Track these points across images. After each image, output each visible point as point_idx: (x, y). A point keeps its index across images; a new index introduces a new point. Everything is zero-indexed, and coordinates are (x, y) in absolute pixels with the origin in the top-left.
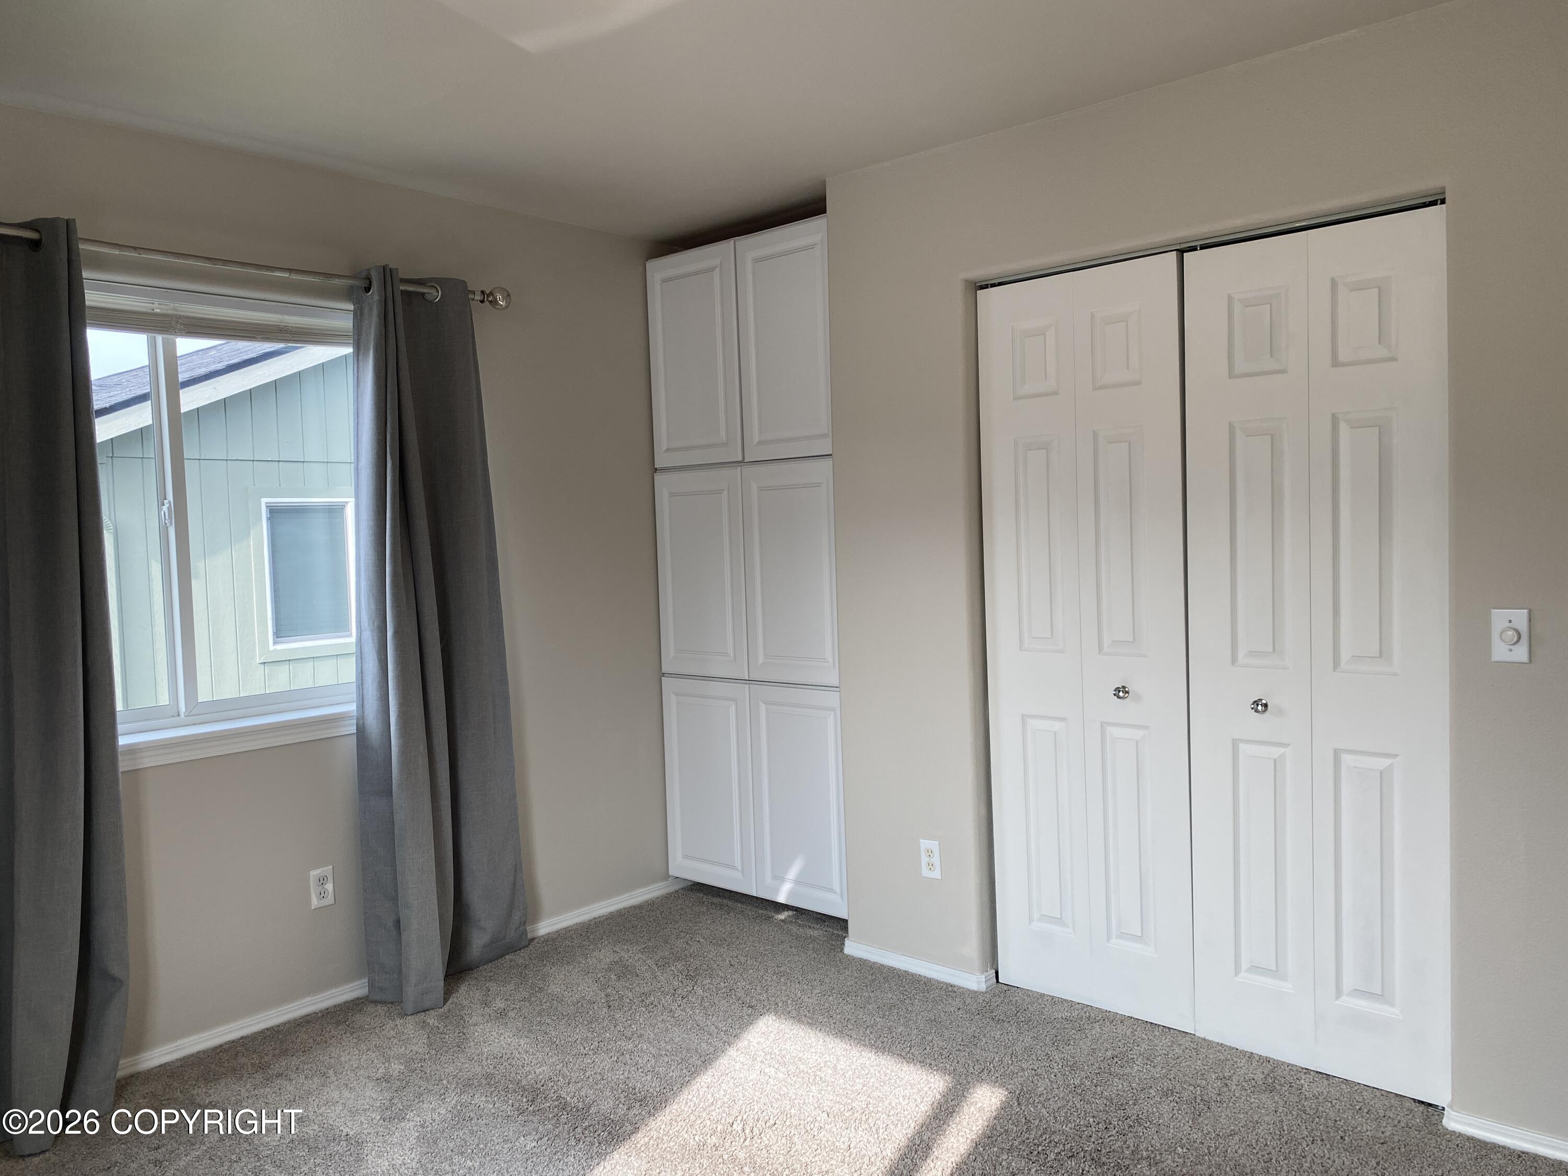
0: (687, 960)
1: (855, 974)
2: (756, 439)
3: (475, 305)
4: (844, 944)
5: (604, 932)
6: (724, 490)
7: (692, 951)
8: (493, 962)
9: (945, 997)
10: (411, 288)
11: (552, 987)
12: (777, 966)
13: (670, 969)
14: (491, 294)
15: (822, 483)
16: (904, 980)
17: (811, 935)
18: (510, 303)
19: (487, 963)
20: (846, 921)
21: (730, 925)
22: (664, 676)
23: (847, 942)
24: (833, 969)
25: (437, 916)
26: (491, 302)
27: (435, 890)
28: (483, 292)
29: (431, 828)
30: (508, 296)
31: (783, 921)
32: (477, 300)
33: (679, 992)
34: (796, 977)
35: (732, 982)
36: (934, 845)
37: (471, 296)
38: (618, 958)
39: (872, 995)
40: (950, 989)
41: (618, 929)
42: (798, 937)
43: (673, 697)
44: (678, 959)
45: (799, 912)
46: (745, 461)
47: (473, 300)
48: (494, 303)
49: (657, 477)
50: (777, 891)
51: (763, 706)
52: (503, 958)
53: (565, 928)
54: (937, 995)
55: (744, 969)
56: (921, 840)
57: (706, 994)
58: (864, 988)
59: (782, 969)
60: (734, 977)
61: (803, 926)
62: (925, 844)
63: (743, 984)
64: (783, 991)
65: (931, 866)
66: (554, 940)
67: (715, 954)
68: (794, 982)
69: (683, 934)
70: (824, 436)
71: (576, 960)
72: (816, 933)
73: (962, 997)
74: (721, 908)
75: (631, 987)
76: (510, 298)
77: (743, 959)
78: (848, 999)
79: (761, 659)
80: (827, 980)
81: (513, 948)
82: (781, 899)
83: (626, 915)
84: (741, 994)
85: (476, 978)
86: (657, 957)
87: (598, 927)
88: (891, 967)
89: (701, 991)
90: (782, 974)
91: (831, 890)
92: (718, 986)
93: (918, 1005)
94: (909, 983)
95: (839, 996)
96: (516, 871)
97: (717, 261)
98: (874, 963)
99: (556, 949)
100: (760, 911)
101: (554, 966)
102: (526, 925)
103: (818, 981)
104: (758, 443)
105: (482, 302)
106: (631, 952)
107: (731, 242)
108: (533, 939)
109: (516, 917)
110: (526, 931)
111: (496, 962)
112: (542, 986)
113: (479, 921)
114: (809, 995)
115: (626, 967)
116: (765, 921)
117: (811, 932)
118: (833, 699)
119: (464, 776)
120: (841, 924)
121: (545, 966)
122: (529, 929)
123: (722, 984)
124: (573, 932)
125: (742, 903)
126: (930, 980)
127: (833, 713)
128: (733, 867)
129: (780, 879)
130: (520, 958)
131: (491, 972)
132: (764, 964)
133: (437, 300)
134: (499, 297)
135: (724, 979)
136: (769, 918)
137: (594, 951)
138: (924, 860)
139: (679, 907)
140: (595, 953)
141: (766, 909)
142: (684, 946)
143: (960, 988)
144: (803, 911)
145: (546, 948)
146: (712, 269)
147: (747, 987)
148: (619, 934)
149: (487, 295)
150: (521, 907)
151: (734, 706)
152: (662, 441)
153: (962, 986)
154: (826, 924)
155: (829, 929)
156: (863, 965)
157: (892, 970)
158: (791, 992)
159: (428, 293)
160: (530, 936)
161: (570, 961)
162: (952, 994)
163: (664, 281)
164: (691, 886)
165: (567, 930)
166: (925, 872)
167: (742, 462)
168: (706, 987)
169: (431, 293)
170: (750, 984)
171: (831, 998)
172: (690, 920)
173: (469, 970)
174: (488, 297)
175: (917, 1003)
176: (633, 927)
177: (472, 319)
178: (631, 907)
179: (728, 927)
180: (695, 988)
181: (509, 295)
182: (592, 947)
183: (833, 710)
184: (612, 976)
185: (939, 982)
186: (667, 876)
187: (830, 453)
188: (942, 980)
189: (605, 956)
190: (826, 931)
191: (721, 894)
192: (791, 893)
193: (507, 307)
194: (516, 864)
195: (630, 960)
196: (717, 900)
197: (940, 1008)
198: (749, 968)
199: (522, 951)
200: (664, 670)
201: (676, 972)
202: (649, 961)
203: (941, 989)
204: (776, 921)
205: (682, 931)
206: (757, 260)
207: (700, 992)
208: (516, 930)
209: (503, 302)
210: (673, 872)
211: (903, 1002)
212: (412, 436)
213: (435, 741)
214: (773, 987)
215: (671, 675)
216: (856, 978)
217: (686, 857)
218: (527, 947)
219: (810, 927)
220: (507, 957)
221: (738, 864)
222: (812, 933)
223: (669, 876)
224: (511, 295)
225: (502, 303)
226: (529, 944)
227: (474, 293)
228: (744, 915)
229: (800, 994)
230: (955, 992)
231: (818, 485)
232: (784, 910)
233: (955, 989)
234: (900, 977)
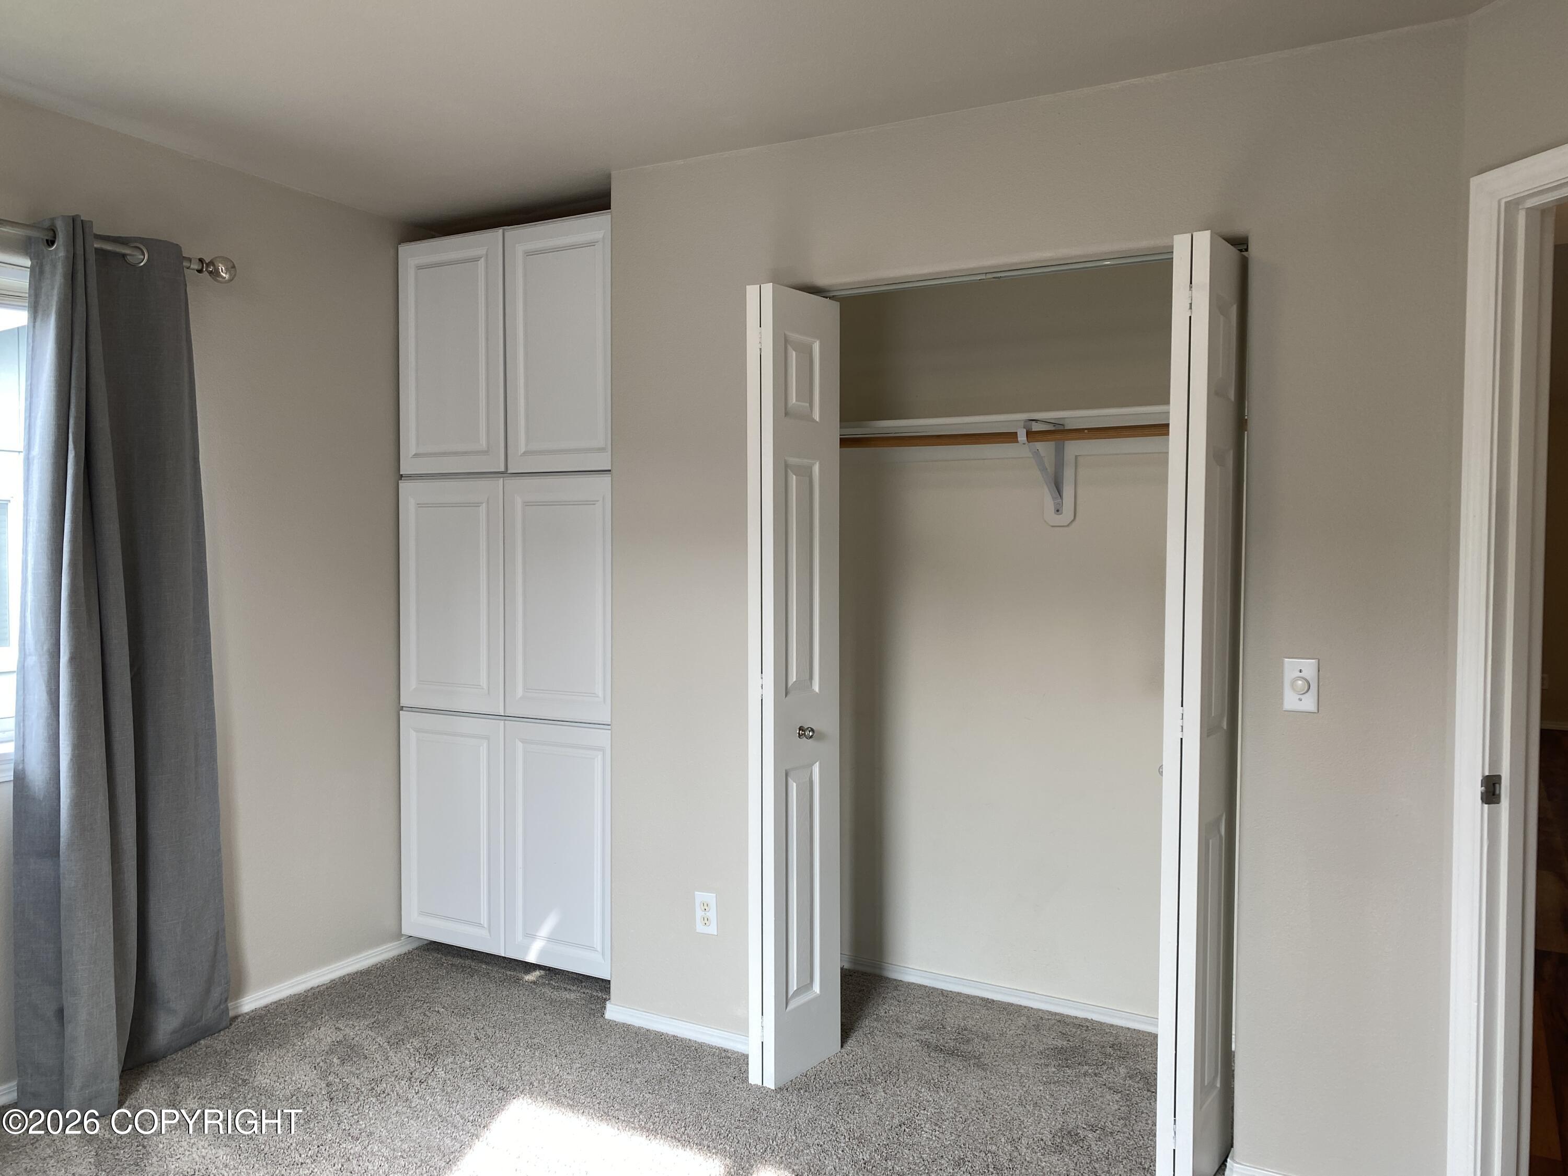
0: (425, 1035)
1: (619, 1043)
2: (522, 449)
3: (190, 275)
4: (605, 1008)
5: (325, 1005)
6: (483, 503)
7: (430, 1024)
8: (184, 1050)
9: (719, 1064)
10: (108, 247)
11: (260, 1077)
12: (530, 1038)
13: (404, 1047)
14: (211, 263)
15: (598, 501)
16: (673, 1047)
17: (567, 999)
18: (235, 275)
19: (176, 1051)
20: (609, 981)
21: (473, 990)
22: (402, 710)
23: (609, 1005)
24: (594, 1038)
25: (113, 1002)
26: (210, 273)
27: (113, 971)
28: (201, 260)
29: (110, 896)
30: (232, 268)
31: (534, 983)
32: (193, 269)
33: (416, 1075)
34: (553, 1049)
35: (479, 1059)
36: (711, 898)
37: (186, 264)
38: (341, 1036)
39: (639, 1066)
40: (723, 1055)
41: (341, 1000)
42: (552, 1002)
43: (413, 734)
44: (415, 1034)
45: (551, 972)
46: (509, 472)
47: (188, 268)
48: (215, 274)
49: (403, 485)
50: (527, 949)
51: (520, 745)
52: (197, 1044)
53: (276, 1002)
54: (710, 1062)
55: (493, 1043)
56: (696, 893)
57: (448, 1077)
58: (630, 1058)
59: (536, 1041)
60: (480, 1053)
61: (558, 988)
62: (701, 896)
63: (492, 1061)
64: (538, 1067)
65: (706, 921)
66: (261, 1017)
67: (458, 1025)
68: (551, 1055)
69: (418, 1004)
70: (602, 450)
71: (291, 1042)
72: (572, 996)
73: (737, 1064)
74: (462, 971)
75: (358, 1072)
76: (236, 270)
77: (490, 1031)
78: (613, 1073)
79: (520, 692)
80: (587, 1052)
81: (210, 1031)
82: (531, 958)
83: (351, 982)
84: (489, 1073)
85: (161, 1072)
86: (388, 1034)
87: (317, 999)
88: (658, 1032)
89: (443, 1072)
90: (536, 1047)
91: (592, 949)
92: (463, 1065)
93: (690, 1076)
94: (678, 1050)
95: (602, 1070)
96: (217, 939)
97: (482, 251)
98: (639, 1028)
99: (265, 1028)
100: (509, 973)
101: (262, 1051)
102: (229, 1001)
103: (577, 1053)
104: (524, 453)
105: (200, 271)
106: (357, 1028)
107: (499, 232)
108: (236, 1017)
109: (216, 994)
110: (228, 1009)
111: (188, 1049)
112: (246, 1077)
113: (168, 1002)
114: (569, 1071)
115: (352, 1047)
116: (514, 984)
117: (566, 995)
118: (603, 738)
119: (156, 829)
120: (604, 985)
121: (250, 1051)
122: (231, 1006)
123: (467, 1062)
124: (286, 1007)
125: (487, 963)
126: (701, 1045)
127: (602, 753)
128: (480, 925)
129: (531, 936)
130: (218, 1043)
131: (182, 1062)
132: (516, 1035)
133: (142, 264)
134: (221, 267)
135: (470, 1057)
136: (518, 980)
137: (311, 1029)
138: (699, 913)
139: (414, 970)
140: (314, 1032)
141: (515, 970)
142: (421, 1018)
143: (734, 1052)
144: (557, 971)
145: (252, 1028)
146: (476, 259)
147: (497, 1064)
148: (343, 1006)
149: (207, 264)
150: (223, 981)
151: (485, 745)
152: (410, 444)
153: (736, 1050)
154: (584, 984)
155: (588, 991)
156: (627, 1029)
157: (660, 1036)
158: (547, 1068)
159: (128, 255)
160: (232, 1014)
161: (282, 1043)
162: (725, 1060)
163: (419, 267)
164: (427, 945)
165: (279, 1004)
166: (700, 928)
167: (504, 473)
168: (449, 1068)
169: (135, 255)
170: (499, 1061)
171: (593, 1073)
172: (428, 986)
173: (153, 1061)
174: (207, 267)
175: (689, 1074)
176: (359, 997)
177: (186, 290)
178: (356, 973)
179: (472, 993)
180: (435, 1069)
181: (234, 267)
182: (309, 1024)
183: (602, 750)
184: (335, 1060)
185: (711, 1047)
186: (399, 935)
187: (610, 468)
188: (714, 1045)
189: (326, 1035)
190: (584, 993)
191: (462, 954)
192: (543, 952)
193: (231, 280)
194: (218, 932)
195: (357, 1039)
196: (458, 961)
197: (714, 1077)
198: (497, 1041)
199: (222, 1033)
200: (403, 703)
201: (412, 1050)
202: (380, 1038)
203: (714, 1055)
204: (527, 984)
205: (418, 1000)
206: (528, 254)
207: (441, 1074)
208: (215, 1008)
209: (226, 273)
210: (406, 930)
211: (673, 1072)
212: (103, 423)
213: (119, 790)
214: (526, 1064)
215: (412, 709)
216: (620, 1047)
217: (422, 913)
218: (228, 1027)
219: (565, 989)
220: (202, 1042)
221: (484, 921)
222: (568, 996)
223: (402, 935)
224: (236, 266)
225: (224, 275)
226: (231, 1024)
227: (190, 260)
228: (489, 978)
229: (558, 1070)
230: (729, 1058)
231: (593, 503)
232: (535, 970)
233: (729, 1055)
234: (668, 1043)
